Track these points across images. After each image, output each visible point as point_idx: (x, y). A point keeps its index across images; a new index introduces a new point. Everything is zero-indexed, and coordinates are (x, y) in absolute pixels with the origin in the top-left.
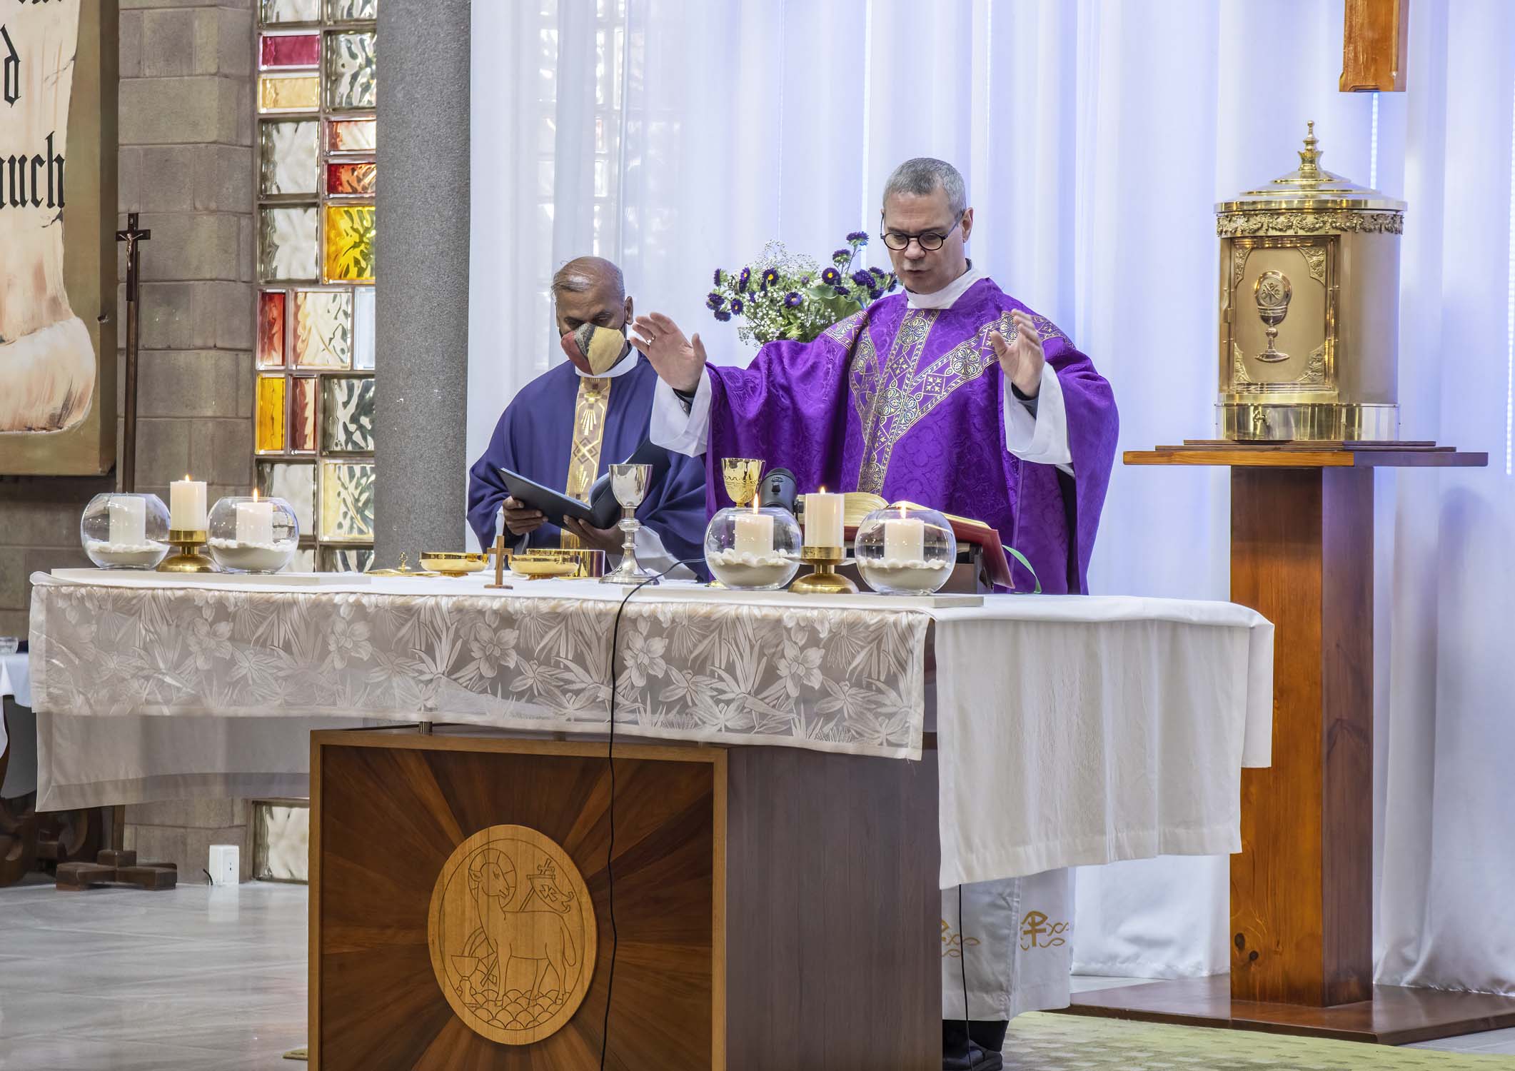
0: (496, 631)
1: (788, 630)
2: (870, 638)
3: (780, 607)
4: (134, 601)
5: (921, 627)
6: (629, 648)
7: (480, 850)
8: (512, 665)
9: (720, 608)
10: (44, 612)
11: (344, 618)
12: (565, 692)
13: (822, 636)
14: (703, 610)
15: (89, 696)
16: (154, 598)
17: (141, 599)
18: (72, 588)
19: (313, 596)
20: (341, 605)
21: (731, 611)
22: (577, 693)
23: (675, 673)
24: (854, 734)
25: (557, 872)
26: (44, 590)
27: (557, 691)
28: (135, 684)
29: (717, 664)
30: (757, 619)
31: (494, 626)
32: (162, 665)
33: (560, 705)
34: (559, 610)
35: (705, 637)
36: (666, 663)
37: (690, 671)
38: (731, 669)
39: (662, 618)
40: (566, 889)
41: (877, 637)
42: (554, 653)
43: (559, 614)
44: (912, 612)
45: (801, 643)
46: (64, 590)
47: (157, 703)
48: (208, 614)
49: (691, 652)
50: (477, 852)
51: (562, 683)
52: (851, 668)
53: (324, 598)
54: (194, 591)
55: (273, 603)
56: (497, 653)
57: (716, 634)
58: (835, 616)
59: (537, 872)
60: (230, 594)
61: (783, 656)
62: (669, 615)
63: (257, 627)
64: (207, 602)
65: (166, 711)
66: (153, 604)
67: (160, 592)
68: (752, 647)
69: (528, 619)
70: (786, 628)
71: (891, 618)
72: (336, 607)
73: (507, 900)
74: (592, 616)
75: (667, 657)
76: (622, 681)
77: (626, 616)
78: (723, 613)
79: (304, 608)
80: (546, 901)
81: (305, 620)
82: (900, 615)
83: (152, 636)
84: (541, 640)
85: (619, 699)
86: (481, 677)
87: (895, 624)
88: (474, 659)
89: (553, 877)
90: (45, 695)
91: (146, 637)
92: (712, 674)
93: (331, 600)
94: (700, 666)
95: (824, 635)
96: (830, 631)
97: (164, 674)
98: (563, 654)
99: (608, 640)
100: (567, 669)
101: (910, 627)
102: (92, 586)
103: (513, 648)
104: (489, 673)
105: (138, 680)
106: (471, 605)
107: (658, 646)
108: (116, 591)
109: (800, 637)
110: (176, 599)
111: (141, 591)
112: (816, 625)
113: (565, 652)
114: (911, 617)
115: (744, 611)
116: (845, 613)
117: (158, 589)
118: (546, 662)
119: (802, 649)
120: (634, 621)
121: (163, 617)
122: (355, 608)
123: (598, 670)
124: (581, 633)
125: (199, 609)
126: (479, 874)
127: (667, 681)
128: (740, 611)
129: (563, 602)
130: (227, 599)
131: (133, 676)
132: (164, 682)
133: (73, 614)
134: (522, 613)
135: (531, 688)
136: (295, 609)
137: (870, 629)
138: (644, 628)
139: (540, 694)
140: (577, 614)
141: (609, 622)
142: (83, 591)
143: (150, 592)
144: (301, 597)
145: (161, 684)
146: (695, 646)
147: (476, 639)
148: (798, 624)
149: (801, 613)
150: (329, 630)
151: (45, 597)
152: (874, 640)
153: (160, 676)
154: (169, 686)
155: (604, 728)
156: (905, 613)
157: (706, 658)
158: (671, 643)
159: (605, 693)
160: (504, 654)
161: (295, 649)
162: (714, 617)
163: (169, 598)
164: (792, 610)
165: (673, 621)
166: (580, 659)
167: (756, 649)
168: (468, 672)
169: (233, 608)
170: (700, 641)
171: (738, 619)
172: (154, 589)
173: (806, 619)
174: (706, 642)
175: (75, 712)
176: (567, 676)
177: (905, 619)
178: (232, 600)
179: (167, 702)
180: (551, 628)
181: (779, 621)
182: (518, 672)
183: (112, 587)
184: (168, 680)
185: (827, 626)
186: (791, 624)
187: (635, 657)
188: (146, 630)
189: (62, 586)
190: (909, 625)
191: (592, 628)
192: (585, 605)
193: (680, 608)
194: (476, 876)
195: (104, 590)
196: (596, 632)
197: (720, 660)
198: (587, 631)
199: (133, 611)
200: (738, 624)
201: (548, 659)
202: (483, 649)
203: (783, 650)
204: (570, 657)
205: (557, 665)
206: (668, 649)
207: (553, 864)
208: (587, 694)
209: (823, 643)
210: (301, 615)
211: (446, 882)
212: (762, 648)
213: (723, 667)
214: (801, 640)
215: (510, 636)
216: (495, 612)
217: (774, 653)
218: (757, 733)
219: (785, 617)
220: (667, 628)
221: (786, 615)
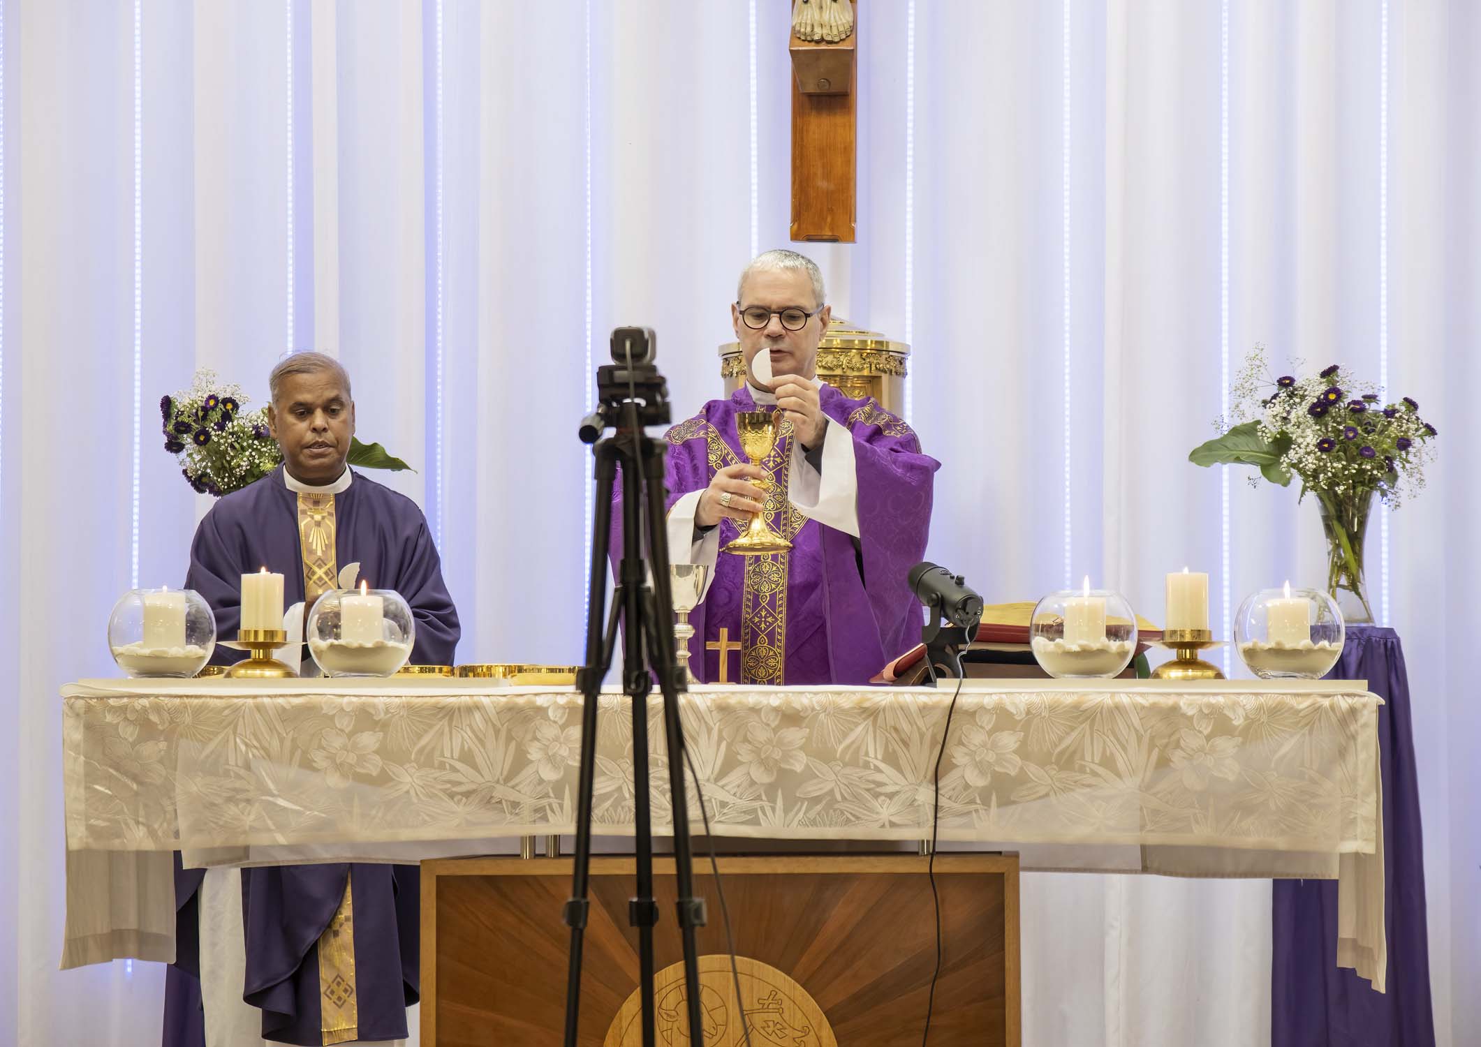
0: (775, 730)
1: (1190, 718)
2: (1302, 723)
3: (1169, 694)
4: (226, 712)
5: (1366, 712)
6: (961, 743)
7: (673, 985)
8: (799, 768)
9: (1091, 697)
10: (82, 729)
11: (555, 722)
12: (876, 796)
13: (1236, 723)
14: (1069, 700)
15: (156, 826)
16: (259, 708)
17: (236, 710)
18: (125, 700)
19: (503, 700)
20: (548, 708)
21: (1108, 701)
22: (891, 796)
23: (1033, 770)
24: (1284, 827)
25: (787, 1003)
26: (81, 702)
27: (867, 795)
28: (232, 810)
29: (1088, 757)
30: (1143, 707)
31: (773, 725)
32: (271, 786)
33: (871, 810)
34: (866, 705)
35: (1073, 729)
36: (1022, 759)
37: (1055, 767)
38: (1108, 762)
39: (1013, 710)
40: (799, 1021)
41: (1309, 722)
42: (862, 753)
43: (865, 710)
44: (1348, 695)
45: (1206, 732)
46: (111, 702)
47: (269, 830)
48: (345, 724)
49: (1056, 746)
50: (669, 988)
51: (873, 786)
52: (1277, 756)
53: (521, 701)
54: (320, 698)
55: (442, 708)
56: (777, 755)
57: (1086, 725)
58: (1250, 703)
59: (757, 1006)
60: (376, 700)
61: (1178, 746)
62: (1023, 707)
63: (420, 737)
64: (342, 710)
65: (281, 839)
66: (258, 716)
67: (266, 700)
68: (1139, 738)
69: (823, 714)
70: (1184, 715)
71: (1326, 703)
72: (541, 711)
73: (717, 1038)
74: (913, 709)
75: (1023, 751)
76: (946, 783)
77: (961, 708)
78: (1097, 701)
79: (492, 713)
80: (770, 1038)
81: (494, 725)
82: (1336, 698)
83: (255, 751)
84: (844, 739)
85: (943, 801)
86: (753, 783)
87: (1332, 707)
88: (741, 763)
89: (780, 1011)
90: (82, 829)
91: (247, 753)
92: (1082, 770)
93: (533, 703)
94: (1068, 761)
95: (1238, 722)
96: (1247, 718)
97: (273, 795)
98: (872, 754)
99: (934, 737)
100: (878, 770)
101: (1353, 711)
102: (157, 696)
103: (801, 748)
104: (762, 777)
105: (237, 805)
106: (740, 703)
107: (1009, 741)
108: (196, 701)
109: (1204, 726)
110: (293, 707)
111: (235, 700)
112: (1226, 712)
113: (874, 753)
114: (1349, 700)
115: (1125, 700)
116: (1262, 699)
117: (262, 696)
118: (854, 762)
119: (1208, 738)
120: (972, 714)
121: (272, 729)
122: (567, 710)
123: (915, 769)
124: (896, 729)
125: (332, 718)
126: (673, 1013)
127: (1022, 779)
128: (1117, 699)
129: (870, 696)
130: (374, 706)
131: (229, 800)
132: (276, 804)
133: (130, 729)
134: (813, 709)
135: (831, 792)
136: (477, 715)
137: (1301, 714)
138: (987, 722)
139: (844, 798)
140: (892, 708)
141: (939, 717)
142: (145, 702)
143: (250, 701)
144: (485, 701)
145: (272, 808)
146: (1061, 739)
147: (746, 740)
148: (1201, 710)
149: (1205, 699)
150: (529, 737)
151: (82, 711)
152: (1307, 724)
153: (271, 799)
154: (285, 809)
155: (924, 833)
156: (1340, 697)
157: (1074, 752)
158: (1026, 737)
159: (925, 795)
160: (787, 756)
161: (479, 760)
162: (1084, 707)
163: (282, 706)
164: (1186, 696)
165: (1028, 712)
166: (891, 759)
167: (1146, 740)
168: (735, 777)
169: (382, 715)
170: (1068, 734)
171: (1118, 708)
172: (255, 697)
173: (1209, 705)
174: (1074, 734)
175: (132, 847)
176: (879, 777)
177: (1344, 704)
178: (381, 707)
179: (281, 828)
180: (857, 725)
181: (1175, 709)
182: (809, 775)
183: (187, 696)
184: (281, 802)
185: (1241, 712)
186: (1190, 713)
187: (972, 754)
188: (247, 745)
189: (108, 698)
190: (1351, 708)
191: (912, 723)
192: (901, 698)
193: (1034, 699)
194: (668, 1015)
195: (178, 701)
196: (919, 728)
197: (1091, 756)
198: (905, 726)
199: (224, 724)
200: (1116, 713)
201: (855, 759)
202: (757, 751)
203: (1178, 741)
204: (880, 757)
205: (866, 765)
206: (1024, 743)
207: (780, 995)
208: (903, 796)
209: (1238, 731)
210: (487, 720)
211: (625, 1024)
212: (1152, 738)
213: (1097, 761)
214: (1206, 728)
215: (795, 736)
216: (776, 710)
217: (1166, 746)
218: (1149, 831)
219: (1181, 704)
220: (1020, 721)
221: (1183, 702)
